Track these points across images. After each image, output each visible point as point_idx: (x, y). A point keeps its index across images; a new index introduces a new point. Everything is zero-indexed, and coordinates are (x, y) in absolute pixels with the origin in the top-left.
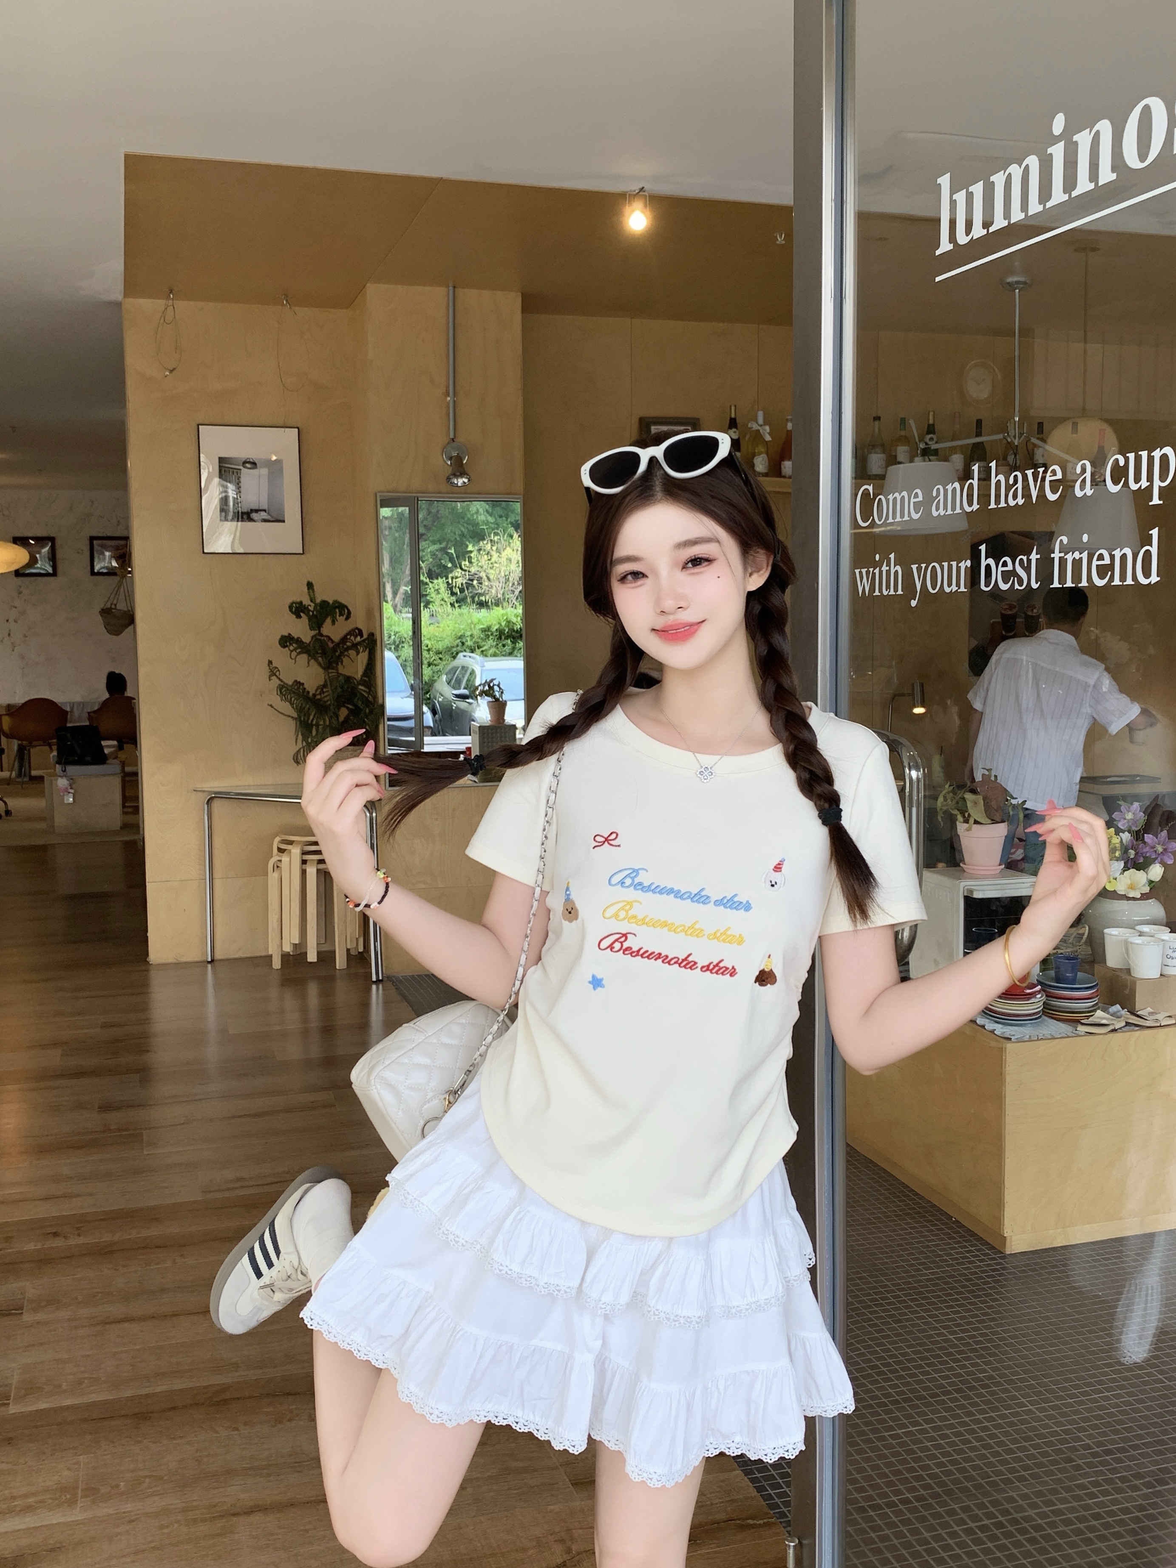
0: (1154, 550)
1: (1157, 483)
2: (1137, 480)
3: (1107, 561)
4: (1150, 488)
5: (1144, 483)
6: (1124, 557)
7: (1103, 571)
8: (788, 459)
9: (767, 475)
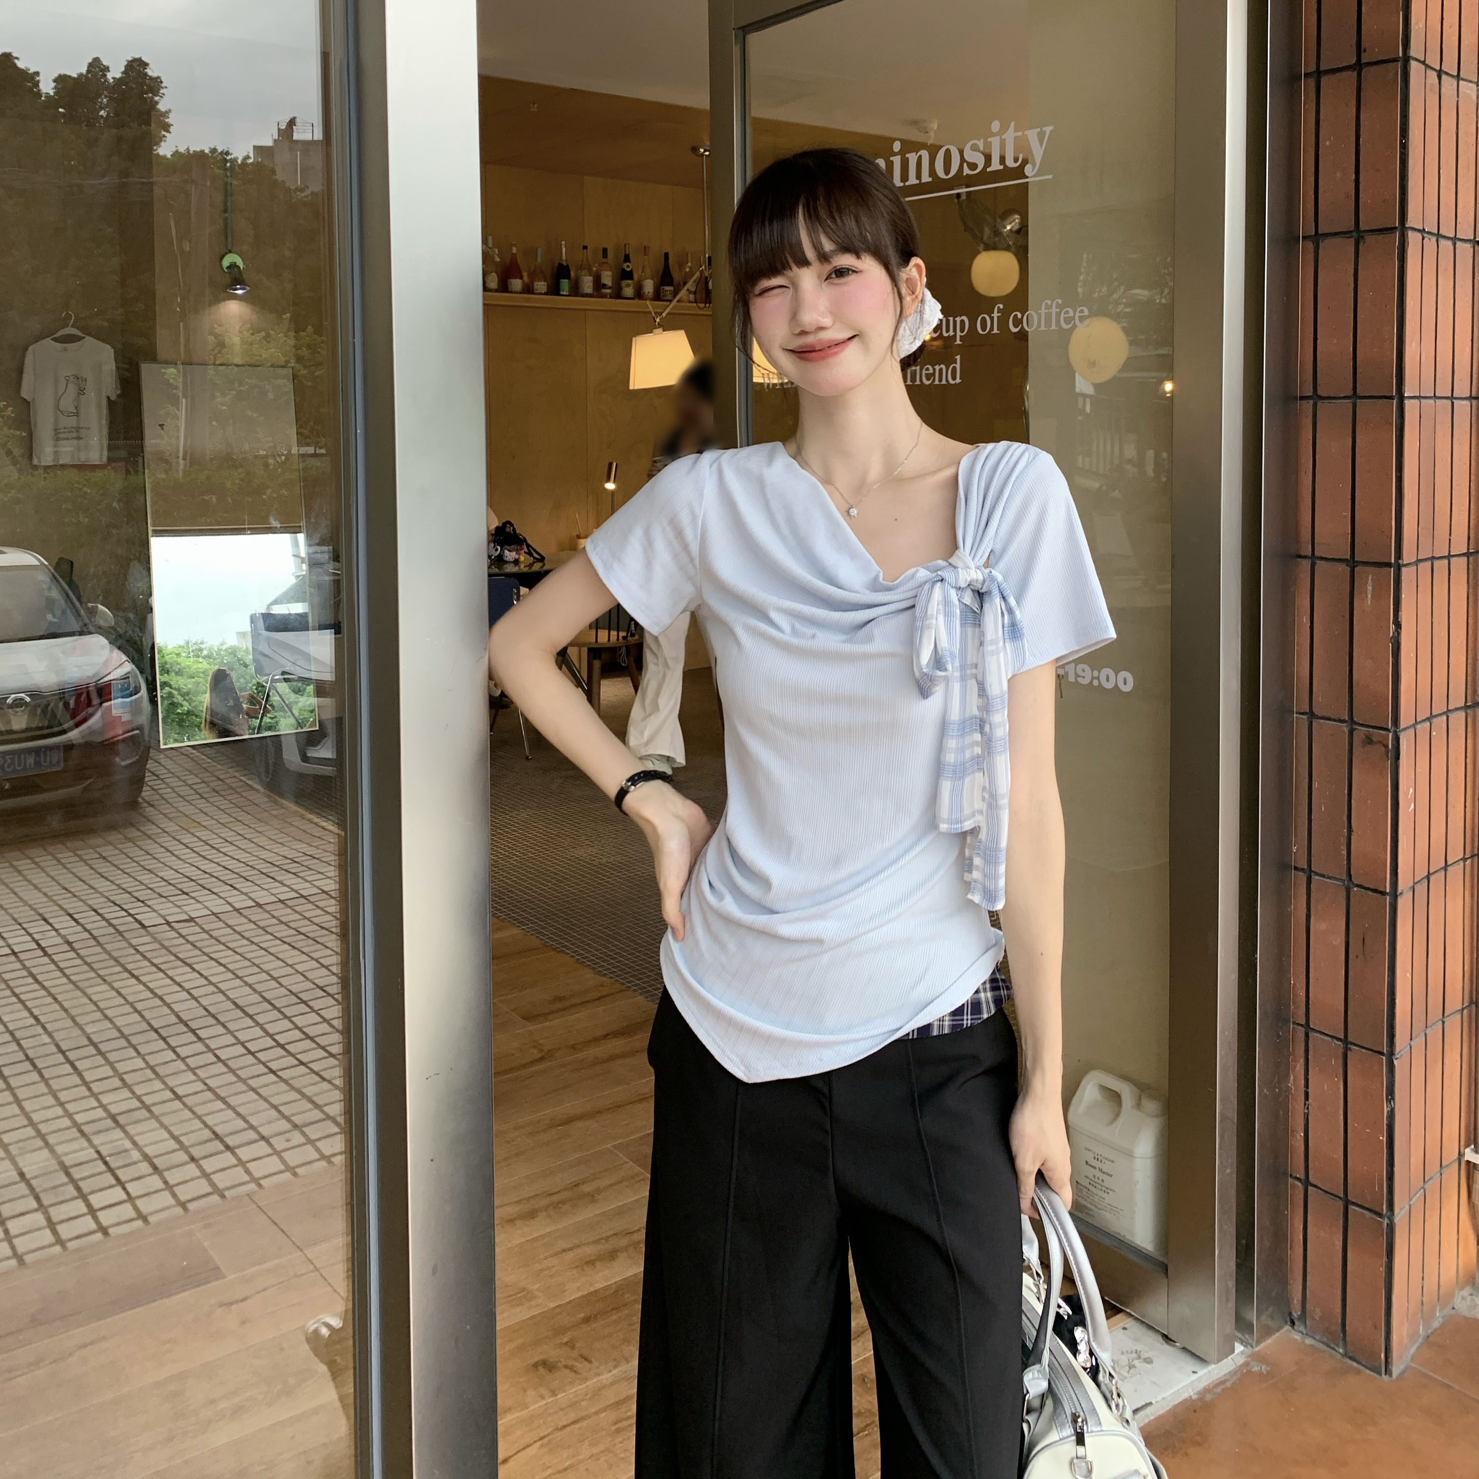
0: (958, 366)
1: (959, 334)
2: (948, 331)
3: (931, 371)
4: (955, 335)
5: (951, 333)
6: (941, 370)
7: (928, 377)
8: (516, 278)
9: (496, 291)
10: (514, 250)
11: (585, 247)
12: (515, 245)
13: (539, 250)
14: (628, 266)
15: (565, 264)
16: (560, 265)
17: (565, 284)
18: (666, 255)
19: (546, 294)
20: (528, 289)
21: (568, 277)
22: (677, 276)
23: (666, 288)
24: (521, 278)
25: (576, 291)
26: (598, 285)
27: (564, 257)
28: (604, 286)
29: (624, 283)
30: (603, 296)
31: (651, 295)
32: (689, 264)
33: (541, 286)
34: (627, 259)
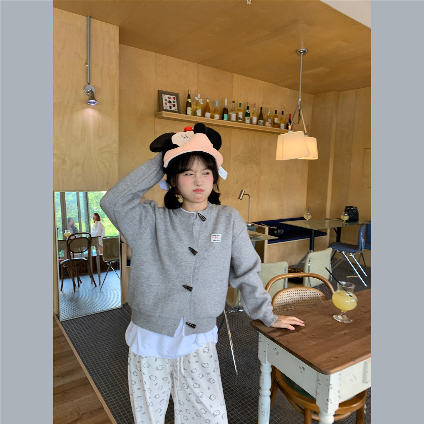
8: (208, 112)
9: (200, 116)
10: (208, 100)
11: (234, 102)
12: (208, 98)
13: (217, 102)
14: (248, 111)
15: (226, 108)
16: (224, 108)
17: (226, 116)
18: (261, 108)
19: (219, 119)
20: (212, 117)
21: (227, 114)
22: (265, 117)
23: (261, 121)
24: (210, 112)
25: (229, 119)
26: (237, 118)
27: (226, 105)
28: (240, 118)
29: (247, 118)
30: (240, 122)
31: (256, 123)
32: (269, 112)
33: (217, 116)
34: (248, 108)
